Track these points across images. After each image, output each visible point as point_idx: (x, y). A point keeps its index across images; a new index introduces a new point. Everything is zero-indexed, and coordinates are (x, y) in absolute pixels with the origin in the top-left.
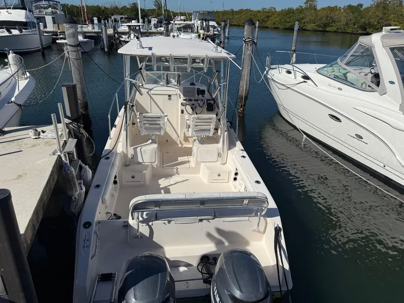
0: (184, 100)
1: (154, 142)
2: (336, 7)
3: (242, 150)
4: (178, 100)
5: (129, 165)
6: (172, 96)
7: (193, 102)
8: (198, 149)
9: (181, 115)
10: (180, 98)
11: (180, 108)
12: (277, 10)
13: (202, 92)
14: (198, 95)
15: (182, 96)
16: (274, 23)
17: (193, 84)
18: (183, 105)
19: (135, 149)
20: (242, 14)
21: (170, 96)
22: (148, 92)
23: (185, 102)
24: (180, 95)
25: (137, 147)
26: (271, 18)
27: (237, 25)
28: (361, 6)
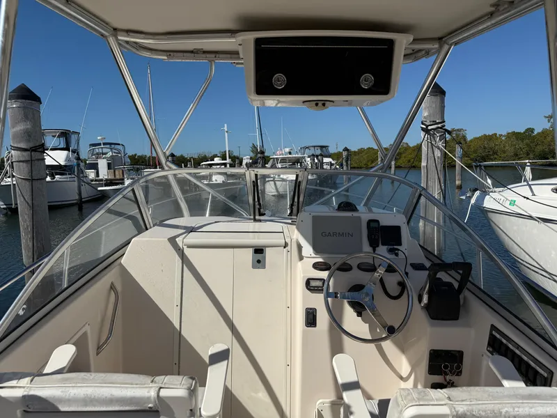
0: (317, 266)
2: (496, 134)
4: (290, 267)
6: (268, 251)
7: (357, 276)
9: (304, 333)
10: (301, 258)
11: (301, 299)
12: (411, 145)
13: (386, 236)
14: (374, 244)
15: (308, 250)
16: (409, 161)
17: (347, 206)
20: (364, 153)
21: (259, 251)
22: (172, 240)
23: (324, 275)
24: (300, 248)
26: (403, 155)
27: (358, 168)
28: (532, 130)
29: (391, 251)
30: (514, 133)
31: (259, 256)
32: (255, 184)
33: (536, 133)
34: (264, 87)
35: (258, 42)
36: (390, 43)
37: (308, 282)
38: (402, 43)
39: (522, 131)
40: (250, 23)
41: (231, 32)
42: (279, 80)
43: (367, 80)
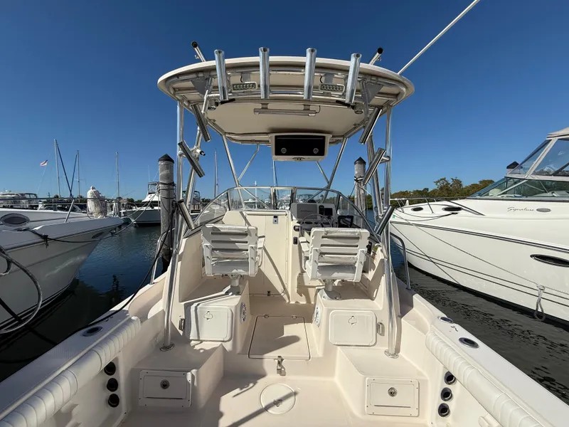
0: (297, 222)
1: (236, 291)
3: (443, 319)
4: (288, 224)
5: (172, 345)
6: (279, 217)
8: (329, 311)
9: (293, 247)
10: (292, 220)
11: (293, 234)
13: (327, 212)
14: (321, 215)
15: (295, 218)
17: (312, 201)
18: (298, 230)
19: (187, 307)
21: (276, 217)
23: (299, 225)
24: (292, 217)
25: (192, 303)
28: (427, 189)
29: (329, 218)
30: (417, 191)
31: (276, 219)
32: (275, 194)
33: (429, 191)
34: (278, 153)
35: (276, 137)
36: (324, 137)
37: (294, 227)
38: (328, 138)
39: (422, 190)
40: (273, 131)
41: (267, 133)
42: (284, 150)
43: (316, 150)
